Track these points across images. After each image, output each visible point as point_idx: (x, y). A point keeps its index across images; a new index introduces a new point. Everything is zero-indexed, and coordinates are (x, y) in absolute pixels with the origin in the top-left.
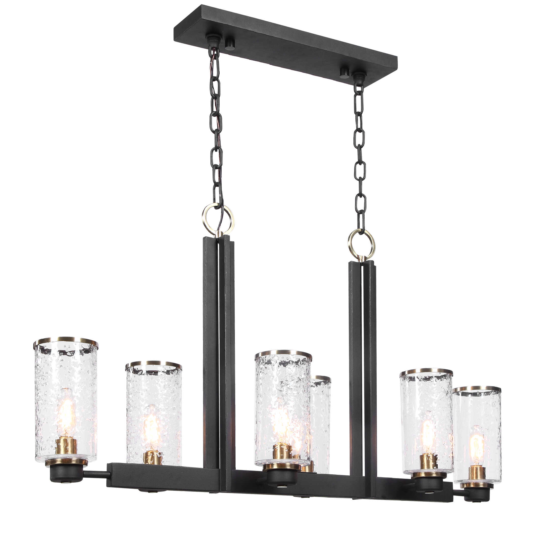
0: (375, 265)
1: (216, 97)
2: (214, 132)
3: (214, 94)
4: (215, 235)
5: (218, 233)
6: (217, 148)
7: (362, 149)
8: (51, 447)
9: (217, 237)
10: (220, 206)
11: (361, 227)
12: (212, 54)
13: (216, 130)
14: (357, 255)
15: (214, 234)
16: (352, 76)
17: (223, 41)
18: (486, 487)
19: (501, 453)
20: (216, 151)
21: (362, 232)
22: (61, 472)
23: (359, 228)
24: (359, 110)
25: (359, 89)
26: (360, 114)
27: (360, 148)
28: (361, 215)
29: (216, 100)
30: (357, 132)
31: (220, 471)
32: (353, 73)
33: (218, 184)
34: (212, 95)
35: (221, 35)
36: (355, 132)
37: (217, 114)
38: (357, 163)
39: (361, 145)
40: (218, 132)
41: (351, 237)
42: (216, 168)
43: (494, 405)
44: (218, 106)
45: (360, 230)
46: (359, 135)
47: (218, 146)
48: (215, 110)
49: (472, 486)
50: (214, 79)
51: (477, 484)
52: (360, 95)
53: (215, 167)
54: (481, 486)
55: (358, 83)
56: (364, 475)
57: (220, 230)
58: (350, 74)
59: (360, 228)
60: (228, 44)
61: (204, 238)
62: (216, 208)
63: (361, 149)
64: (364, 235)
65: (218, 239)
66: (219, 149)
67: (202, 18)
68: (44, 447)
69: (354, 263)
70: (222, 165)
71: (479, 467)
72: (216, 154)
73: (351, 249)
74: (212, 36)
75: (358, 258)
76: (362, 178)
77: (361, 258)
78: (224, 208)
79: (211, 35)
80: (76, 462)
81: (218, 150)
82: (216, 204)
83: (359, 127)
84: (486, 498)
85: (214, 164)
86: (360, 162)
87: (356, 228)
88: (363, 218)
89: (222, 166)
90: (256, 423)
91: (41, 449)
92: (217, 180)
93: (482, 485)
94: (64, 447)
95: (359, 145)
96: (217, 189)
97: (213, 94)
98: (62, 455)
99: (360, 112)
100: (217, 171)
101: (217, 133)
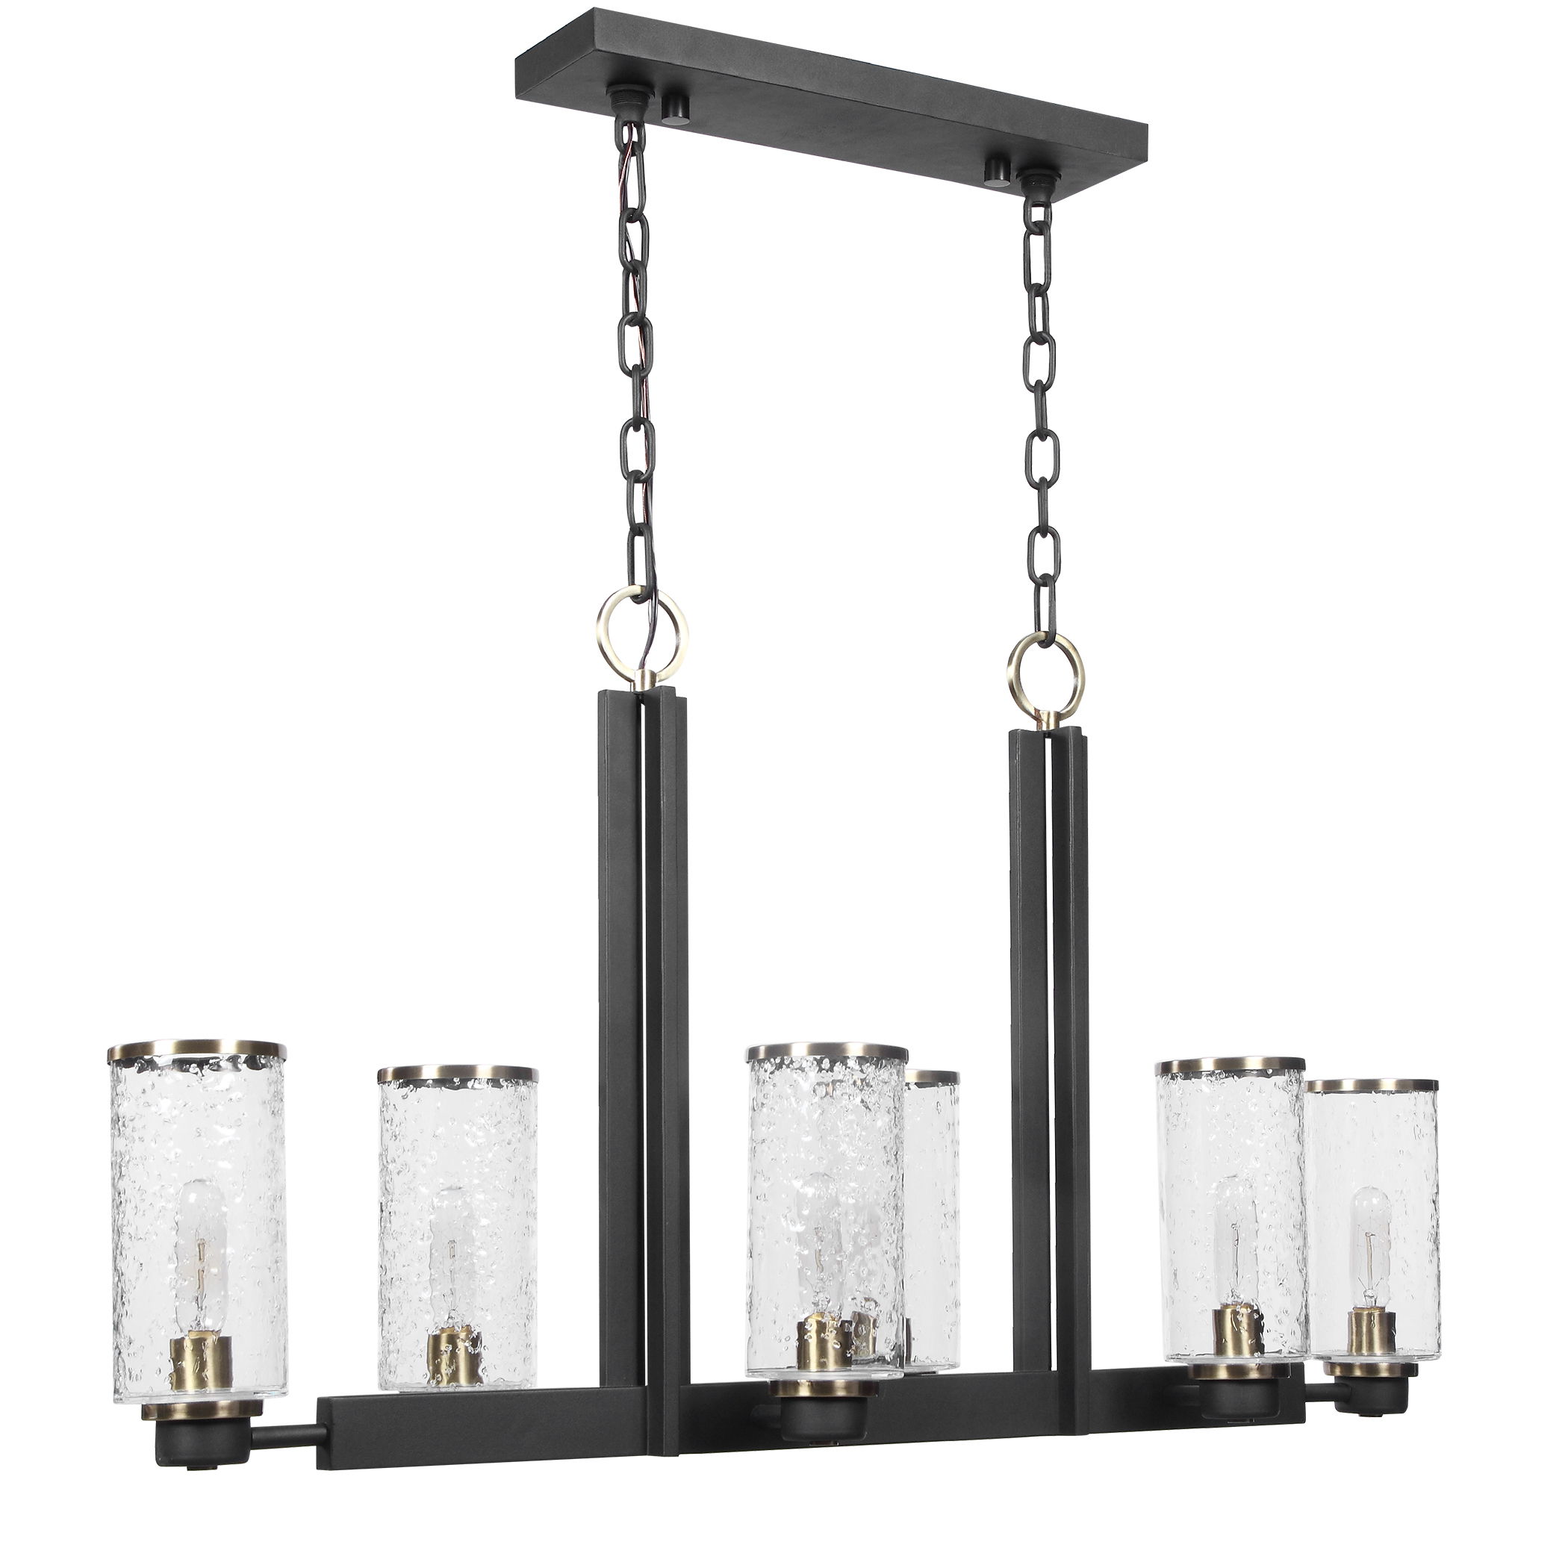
0: (1083, 734)
1: (635, 270)
2: (629, 373)
3: (629, 259)
4: (633, 681)
5: (643, 677)
6: (639, 421)
7: (1046, 392)
8: (158, 1373)
9: (639, 689)
10: (648, 594)
11: (1045, 626)
12: (625, 141)
13: (635, 366)
14: (1035, 709)
15: (630, 680)
16: (1019, 178)
17: (656, 102)
18: (1398, 1375)
19: (1439, 1272)
20: (637, 429)
21: (1048, 640)
22: (186, 1440)
23: (1039, 630)
24: (1038, 278)
25: (1038, 214)
26: (1041, 290)
27: (1040, 390)
28: (1045, 591)
29: (637, 276)
30: (1033, 344)
31: (646, 1392)
32: (1022, 171)
33: (641, 529)
34: (623, 263)
35: (649, 86)
36: (1027, 346)
37: (639, 321)
38: (1032, 436)
39: (1044, 383)
40: (642, 375)
41: (1016, 658)
42: (638, 481)
43: (1417, 1132)
44: (641, 296)
45: (1043, 634)
46: (1039, 352)
47: (642, 416)
48: (633, 308)
49: (1358, 1373)
50: (631, 215)
51: (1372, 1368)
52: (1041, 233)
53: (634, 477)
54: (1384, 1374)
55: (1036, 200)
56: (1054, 1367)
57: (647, 668)
58: (1014, 174)
59: (1042, 630)
60: (671, 110)
61: (603, 695)
62: (637, 599)
63: (1043, 394)
64: (1054, 646)
65: (642, 694)
66: (646, 424)
67: (597, 47)
68: (139, 1373)
69: (1026, 734)
70: (653, 469)
71: (1377, 1313)
72: (636, 440)
73: (1015, 690)
74: (624, 90)
75: (1037, 718)
76: (1048, 480)
77: (1044, 717)
78: (659, 600)
79: (622, 87)
80: (229, 1413)
81: (642, 426)
82: (636, 590)
83: (1039, 328)
84: (1398, 1404)
85: (630, 471)
86: (1042, 432)
87: (1030, 629)
88: (1050, 601)
89: (654, 472)
90: (751, 1257)
91: (128, 1374)
92: (639, 518)
93: (1387, 1370)
94: (194, 1371)
95: (1039, 382)
96: (639, 541)
97: (627, 263)
98: (191, 1394)
99: (1042, 284)
100: (639, 488)
101: (639, 374)
